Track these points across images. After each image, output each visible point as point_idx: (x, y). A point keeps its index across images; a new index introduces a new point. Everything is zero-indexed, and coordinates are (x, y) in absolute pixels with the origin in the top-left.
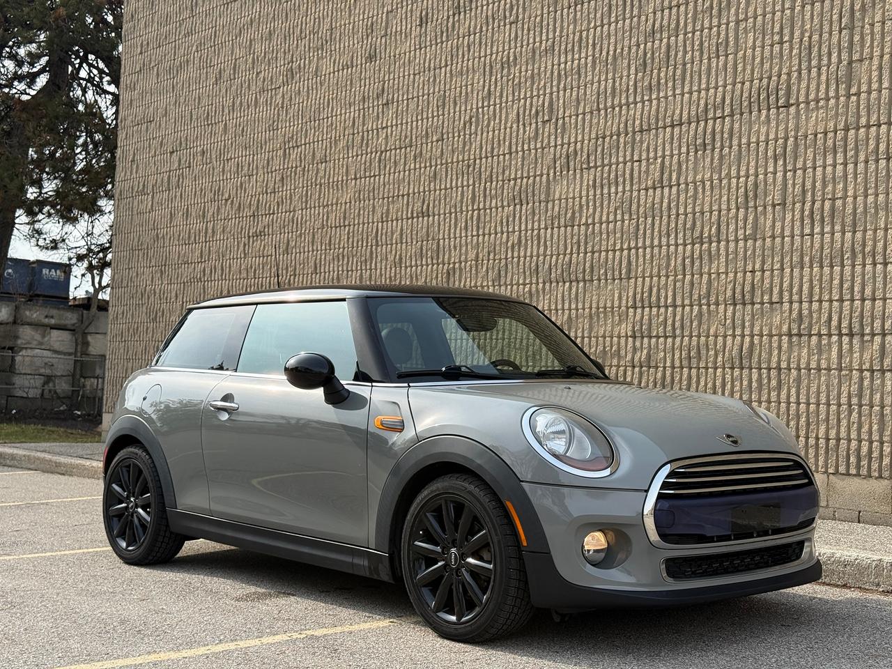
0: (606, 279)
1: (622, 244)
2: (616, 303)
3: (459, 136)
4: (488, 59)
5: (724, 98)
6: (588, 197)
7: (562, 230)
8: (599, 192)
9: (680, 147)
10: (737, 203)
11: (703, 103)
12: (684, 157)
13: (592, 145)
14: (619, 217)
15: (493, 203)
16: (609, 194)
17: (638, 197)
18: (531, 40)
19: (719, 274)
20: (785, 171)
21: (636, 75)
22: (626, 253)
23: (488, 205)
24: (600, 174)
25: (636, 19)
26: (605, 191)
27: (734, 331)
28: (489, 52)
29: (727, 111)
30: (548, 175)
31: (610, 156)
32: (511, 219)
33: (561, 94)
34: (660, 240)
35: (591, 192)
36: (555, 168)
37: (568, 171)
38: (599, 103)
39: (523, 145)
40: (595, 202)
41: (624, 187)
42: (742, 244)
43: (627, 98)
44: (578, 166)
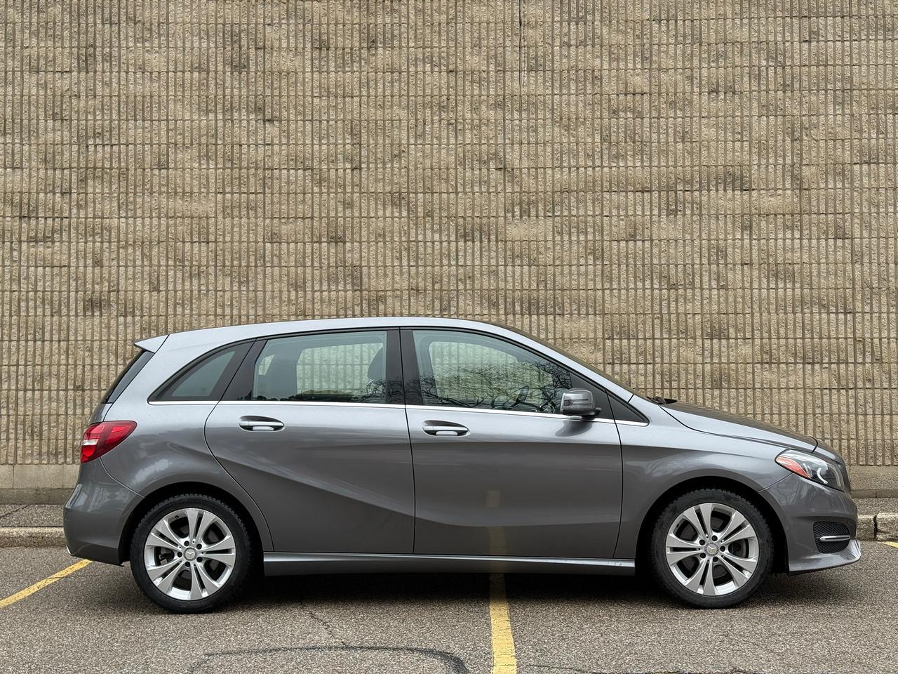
0: (579, 314)
1: (595, 285)
2: (591, 335)
3: (384, 168)
4: (420, 100)
5: (692, 176)
6: (554, 242)
7: (526, 268)
8: (566, 238)
9: (651, 210)
10: (709, 260)
11: (673, 177)
12: (655, 218)
13: (557, 197)
14: (591, 262)
15: (437, 237)
16: (578, 242)
17: (611, 246)
18: (476, 92)
19: (694, 314)
20: (751, 239)
21: (602, 143)
22: (600, 293)
23: (429, 238)
24: (567, 223)
25: (598, 96)
26: (574, 238)
27: (712, 359)
28: (420, 93)
29: (697, 187)
30: (505, 217)
31: (578, 208)
32: (461, 253)
33: (516, 147)
34: (635, 285)
35: (558, 238)
36: (513, 212)
37: (529, 216)
38: (562, 162)
39: (472, 187)
40: (562, 246)
41: (594, 236)
42: (715, 292)
43: (594, 161)
44: (541, 213)
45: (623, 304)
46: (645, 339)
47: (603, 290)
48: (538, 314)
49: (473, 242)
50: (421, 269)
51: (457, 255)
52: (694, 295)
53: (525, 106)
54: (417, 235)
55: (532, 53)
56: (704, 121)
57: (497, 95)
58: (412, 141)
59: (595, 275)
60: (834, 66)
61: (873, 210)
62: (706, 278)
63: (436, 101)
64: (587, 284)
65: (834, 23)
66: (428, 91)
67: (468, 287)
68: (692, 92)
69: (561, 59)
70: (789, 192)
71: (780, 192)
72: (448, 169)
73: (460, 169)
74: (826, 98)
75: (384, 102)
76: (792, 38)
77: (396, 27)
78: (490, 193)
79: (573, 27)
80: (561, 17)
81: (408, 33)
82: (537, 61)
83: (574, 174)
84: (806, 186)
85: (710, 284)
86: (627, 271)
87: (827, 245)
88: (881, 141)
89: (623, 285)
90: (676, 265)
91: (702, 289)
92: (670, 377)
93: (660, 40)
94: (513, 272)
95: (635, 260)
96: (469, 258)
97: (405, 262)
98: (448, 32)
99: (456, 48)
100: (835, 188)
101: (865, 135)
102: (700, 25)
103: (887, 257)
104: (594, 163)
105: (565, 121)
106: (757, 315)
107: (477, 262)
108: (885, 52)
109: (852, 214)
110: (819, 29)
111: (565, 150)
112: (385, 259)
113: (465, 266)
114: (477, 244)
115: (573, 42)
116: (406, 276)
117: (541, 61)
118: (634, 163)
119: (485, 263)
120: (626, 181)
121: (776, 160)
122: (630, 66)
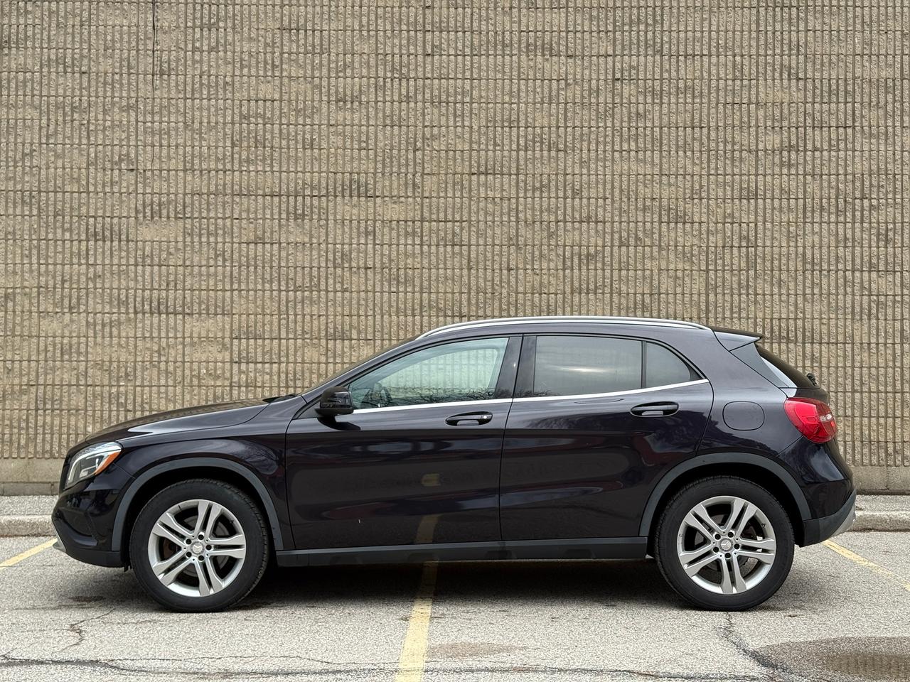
0: (208, 314)
1: (224, 285)
2: (220, 335)
4: (52, 100)
5: (319, 182)
6: (185, 242)
7: (156, 268)
8: (196, 239)
9: (280, 214)
10: (334, 262)
11: (300, 182)
12: (283, 222)
13: (188, 200)
14: (220, 263)
15: (67, 235)
16: (208, 243)
17: (240, 248)
18: (109, 94)
19: (320, 316)
20: (375, 244)
21: (232, 148)
22: (228, 294)
23: (59, 236)
24: (197, 225)
25: (229, 102)
26: (204, 239)
27: (335, 359)
28: (53, 93)
29: (323, 192)
30: (136, 218)
31: (209, 210)
32: (91, 252)
33: (149, 148)
34: (263, 286)
35: (188, 239)
36: (145, 213)
37: (160, 217)
38: (193, 164)
39: (104, 186)
40: (193, 247)
41: (224, 238)
42: (339, 294)
43: (224, 165)
44: (172, 215)
45: (251, 306)
46: (272, 339)
47: (232, 290)
48: (167, 314)
49: (104, 241)
50: (51, 267)
51: (87, 254)
52: (319, 297)
53: (156, 109)
54: (47, 233)
55: (165, 58)
56: (332, 129)
57: (129, 98)
58: (44, 140)
59: (224, 277)
60: (456, 79)
61: (489, 218)
62: (331, 281)
63: (68, 100)
64: (216, 285)
65: (457, 38)
66: (61, 91)
67: (99, 285)
68: (321, 101)
69: (193, 64)
70: (410, 200)
71: (402, 199)
72: (80, 169)
73: (92, 169)
74: (447, 110)
75: (16, 102)
76: (416, 51)
77: (30, 28)
78: (121, 194)
79: (206, 33)
80: (194, 23)
81: (42, 33)
82: (169, 65)
83: (205, 177)
84: (427, 194)
85: (335, 286)
86: (255, 272)
87: (445, 251)
88: (498, 153)
89: (251, 286)
90: (303, 268)
91: (327, 291)
92: (295, 376)
93: (290, 49)
94: (144, 272)
95: (263, 263)
96: (99, 257)
97: (34, 260)
98: (81, 34)
99: (89, 50)
100: (454, 197)
101: (483, 147)
102: (329, 36)
103: (501, 264)
104: (224, 166)
105: (196, 125)
106: (378, 317)
107: (107, 262)
108: (503, 68)
109: (469, 221)
110: (441, 43)
111: (196, 152)
112: (14, 257)
113: (95, 265)
114: (108, 243)
115: (205, 48)
116: (35, 273)
117: (173, 65)
118: (264, 167)
119: (116, 261)
120: (256, 185)
121: (399, 169)
122: (261, 73)
